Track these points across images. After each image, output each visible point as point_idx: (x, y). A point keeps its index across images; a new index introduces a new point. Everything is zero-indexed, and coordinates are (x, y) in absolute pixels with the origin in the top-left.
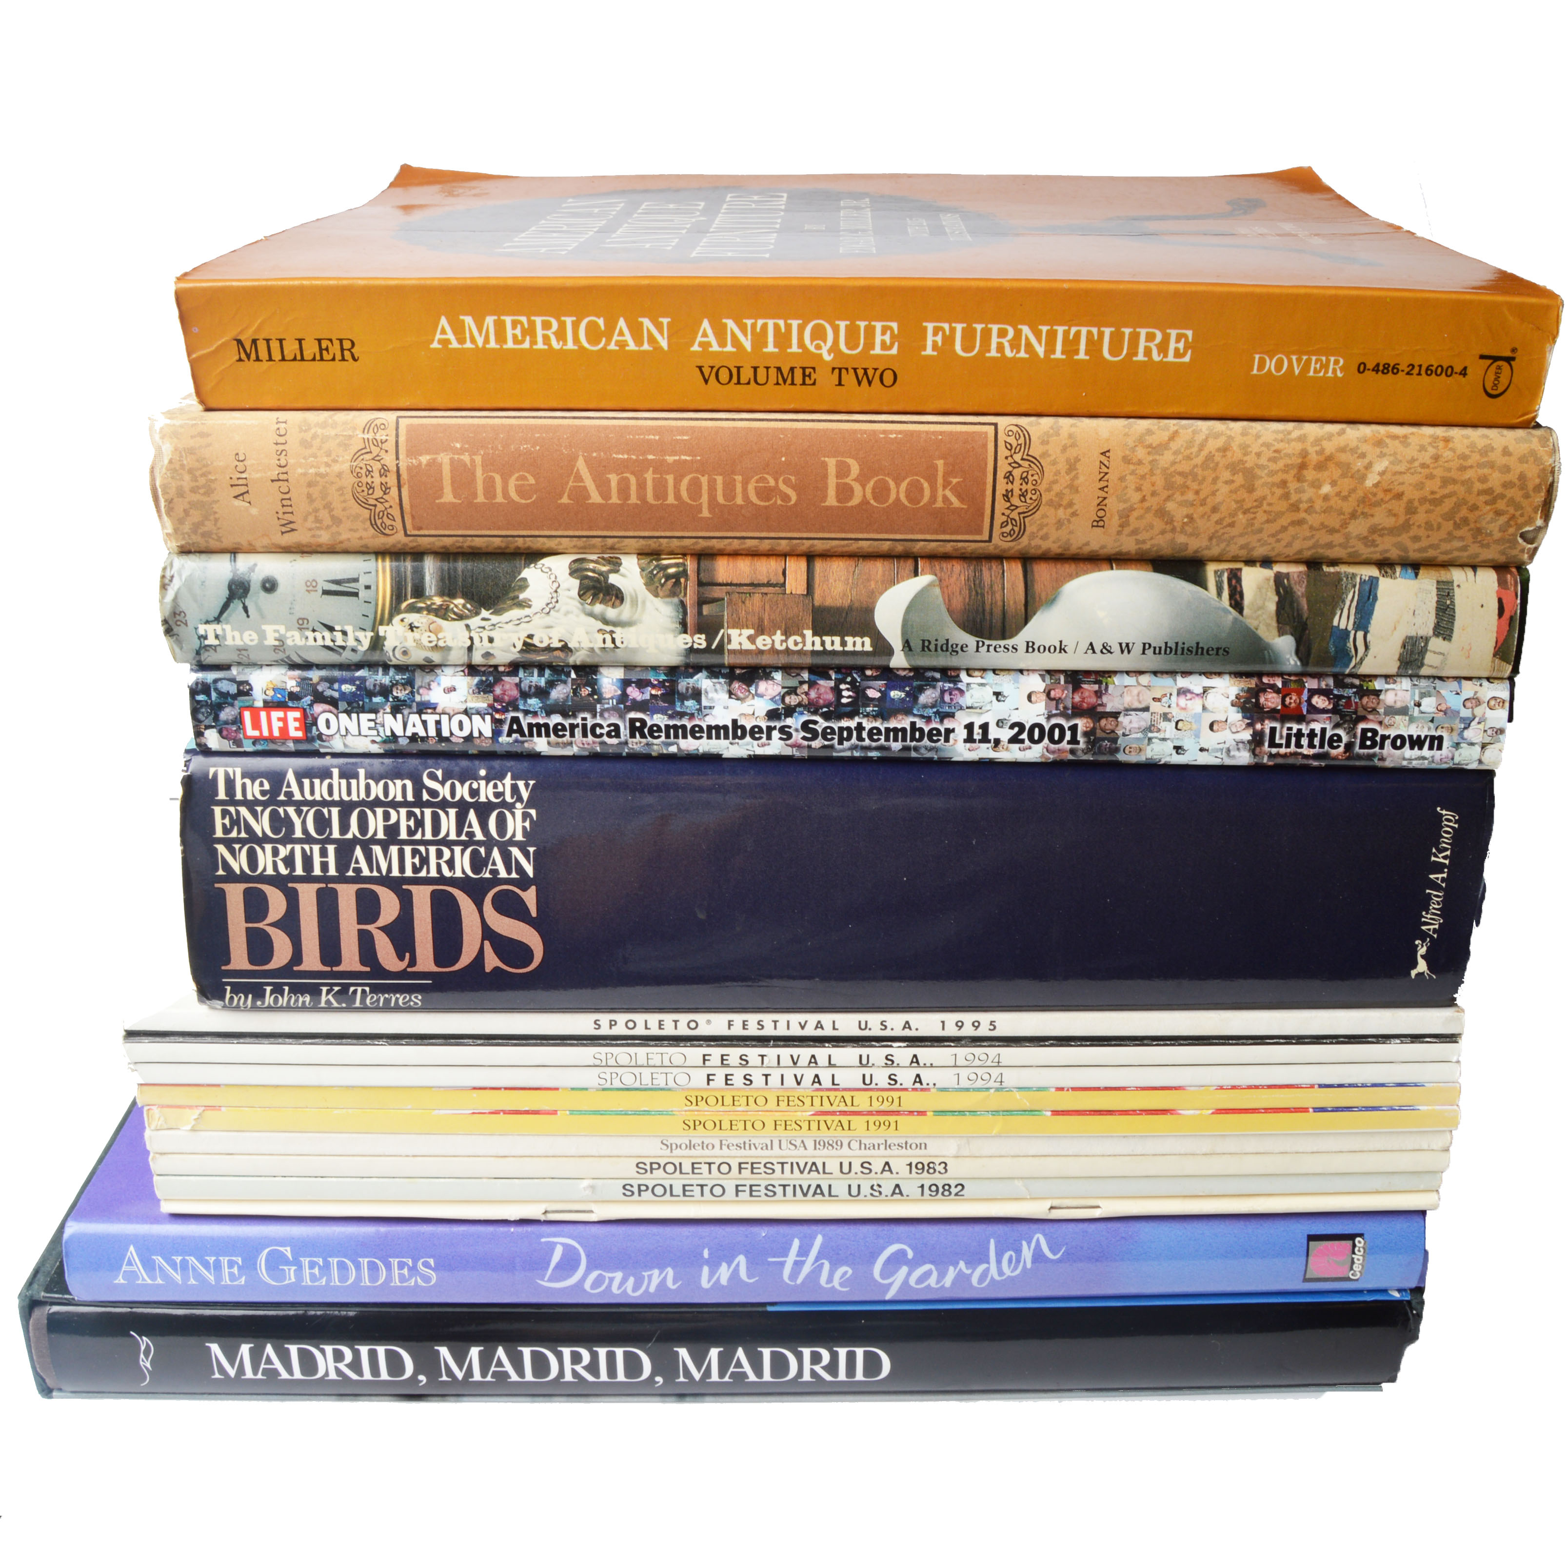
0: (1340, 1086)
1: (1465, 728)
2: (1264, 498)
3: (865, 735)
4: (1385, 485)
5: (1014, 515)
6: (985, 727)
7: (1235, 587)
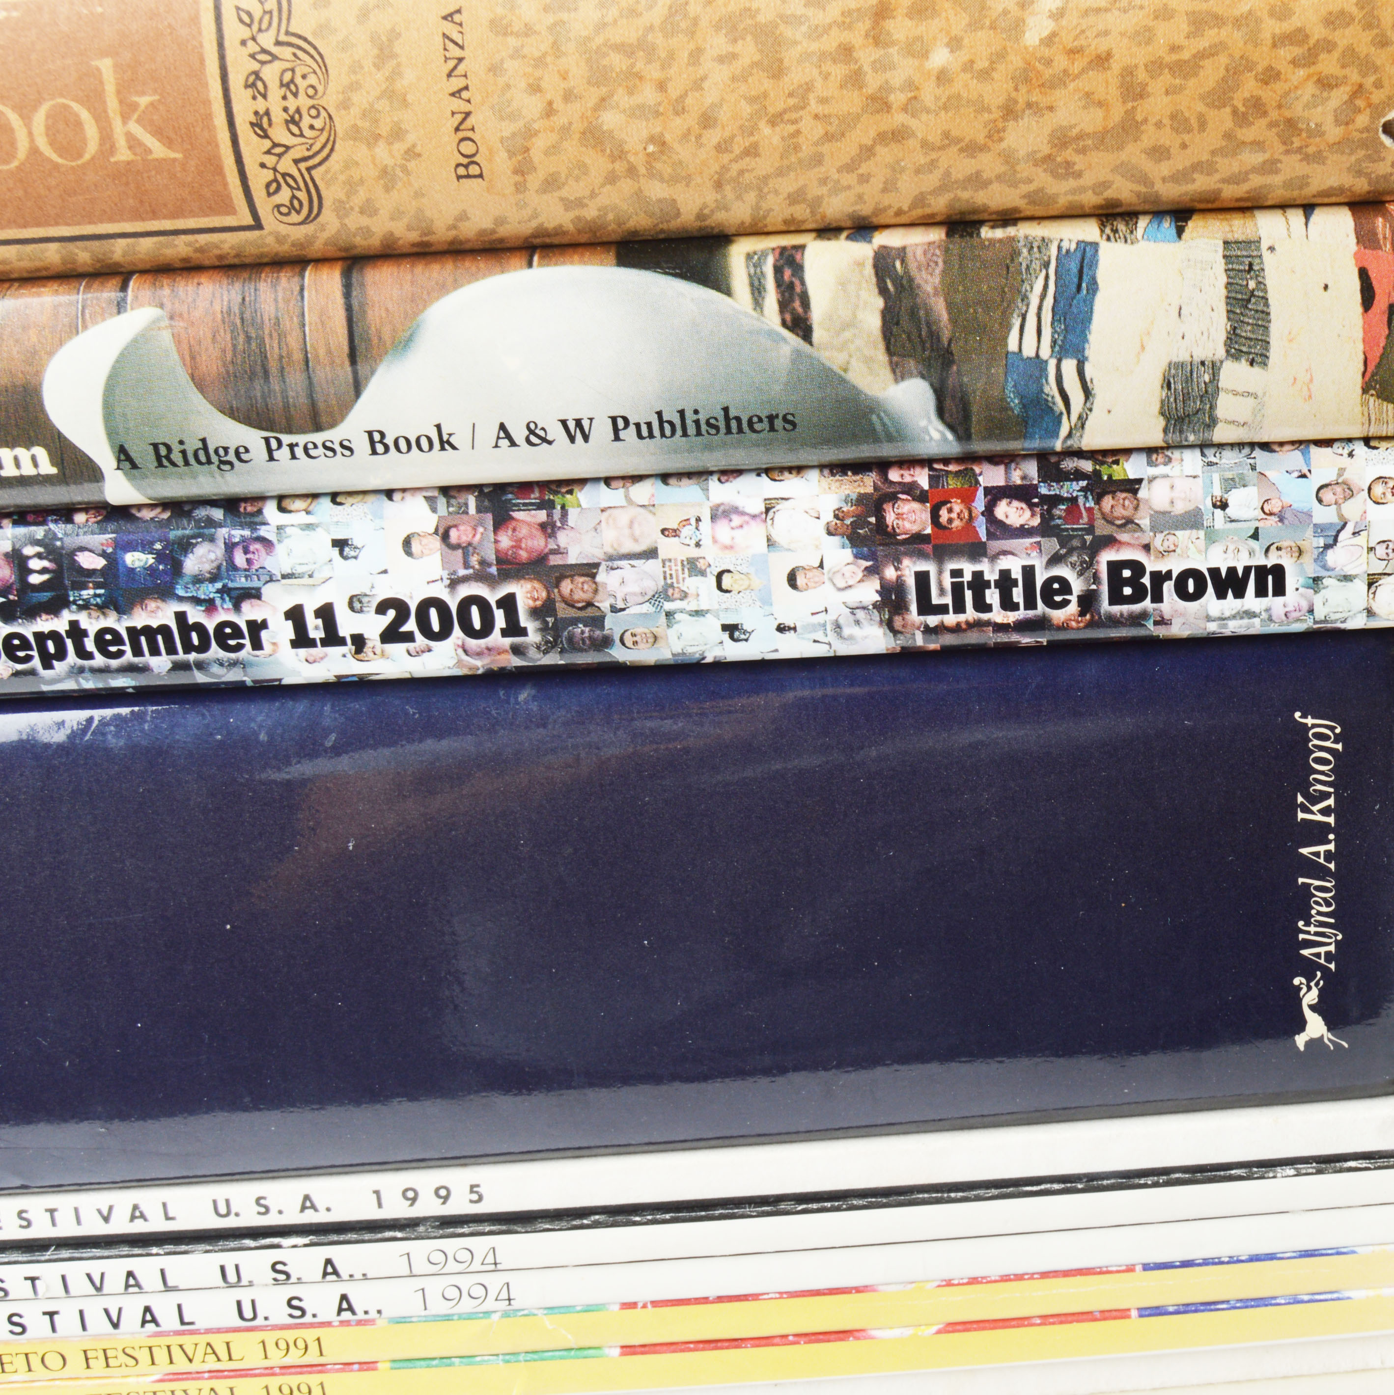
0: (1187, 1264)
1: (1327, 547)
2: (808, 87)
3: (90, 645)
4: (1068, 40)
5: (286, 165)
6: (326, 613)
7: (791, 286)
